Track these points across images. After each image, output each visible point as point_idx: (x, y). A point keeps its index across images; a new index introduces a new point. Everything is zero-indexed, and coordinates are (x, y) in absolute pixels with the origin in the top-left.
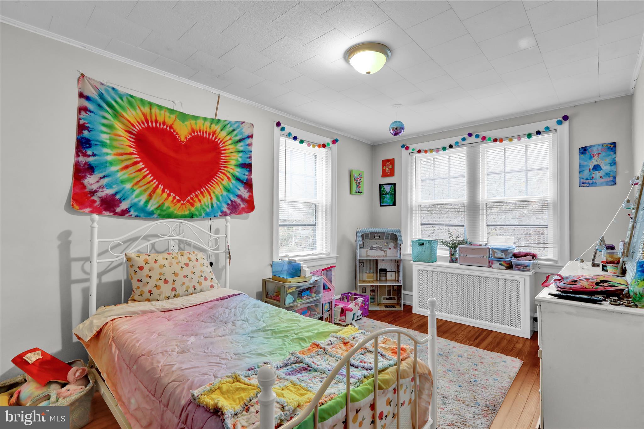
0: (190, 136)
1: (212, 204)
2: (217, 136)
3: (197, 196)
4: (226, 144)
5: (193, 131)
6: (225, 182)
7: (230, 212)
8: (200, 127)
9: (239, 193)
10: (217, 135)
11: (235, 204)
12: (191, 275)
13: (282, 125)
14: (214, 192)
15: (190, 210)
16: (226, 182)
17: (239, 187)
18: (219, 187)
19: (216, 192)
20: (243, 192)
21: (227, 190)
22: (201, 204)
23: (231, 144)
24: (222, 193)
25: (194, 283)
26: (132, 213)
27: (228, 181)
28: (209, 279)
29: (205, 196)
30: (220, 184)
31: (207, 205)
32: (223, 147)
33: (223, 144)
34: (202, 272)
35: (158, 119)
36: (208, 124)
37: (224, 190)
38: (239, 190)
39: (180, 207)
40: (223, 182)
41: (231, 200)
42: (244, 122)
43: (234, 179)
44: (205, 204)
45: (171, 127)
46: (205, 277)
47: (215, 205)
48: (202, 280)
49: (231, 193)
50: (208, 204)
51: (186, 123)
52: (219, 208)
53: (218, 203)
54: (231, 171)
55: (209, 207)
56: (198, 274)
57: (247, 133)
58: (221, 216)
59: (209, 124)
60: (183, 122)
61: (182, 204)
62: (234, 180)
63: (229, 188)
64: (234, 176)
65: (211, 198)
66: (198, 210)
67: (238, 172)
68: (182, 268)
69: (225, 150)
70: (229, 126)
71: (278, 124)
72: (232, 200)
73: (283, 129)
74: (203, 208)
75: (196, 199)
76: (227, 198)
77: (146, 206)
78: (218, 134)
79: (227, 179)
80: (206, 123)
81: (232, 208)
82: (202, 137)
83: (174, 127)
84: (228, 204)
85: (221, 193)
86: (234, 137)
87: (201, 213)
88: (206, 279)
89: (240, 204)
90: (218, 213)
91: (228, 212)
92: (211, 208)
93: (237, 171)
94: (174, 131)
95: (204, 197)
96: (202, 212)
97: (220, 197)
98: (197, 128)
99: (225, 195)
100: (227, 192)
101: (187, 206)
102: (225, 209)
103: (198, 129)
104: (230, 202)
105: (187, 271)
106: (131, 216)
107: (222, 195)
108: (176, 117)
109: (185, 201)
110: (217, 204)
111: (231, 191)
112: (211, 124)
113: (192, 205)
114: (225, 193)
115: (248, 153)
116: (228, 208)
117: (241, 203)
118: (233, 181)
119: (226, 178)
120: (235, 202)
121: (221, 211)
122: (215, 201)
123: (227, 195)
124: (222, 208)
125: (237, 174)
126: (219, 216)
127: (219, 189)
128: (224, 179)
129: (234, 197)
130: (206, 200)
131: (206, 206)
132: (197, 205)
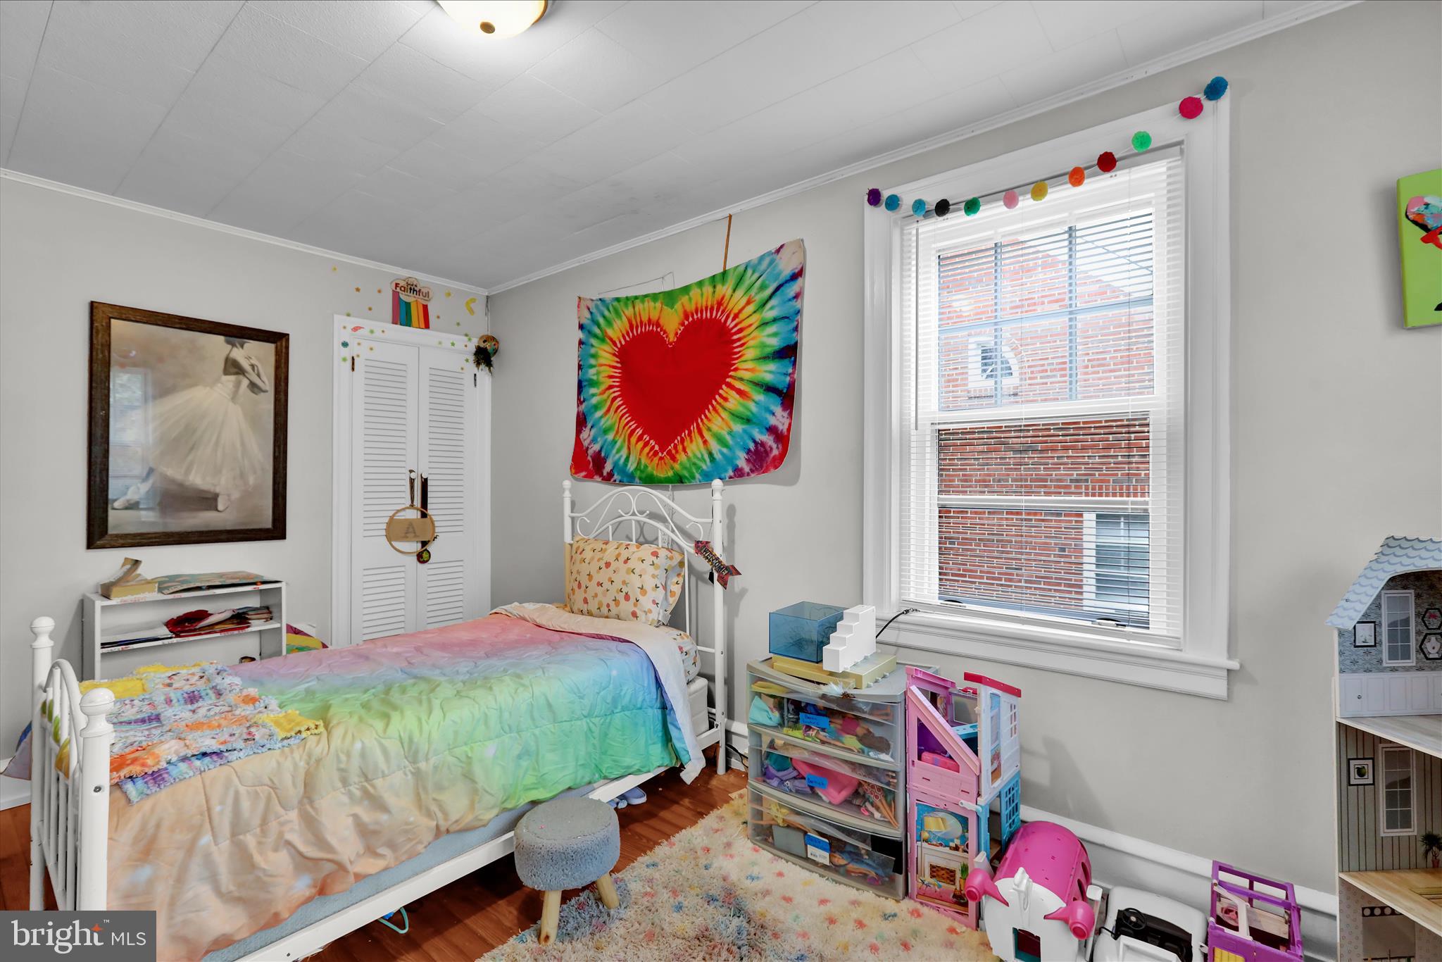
0: (682, 328)
1: (711, 454)
2: (726, 308)
3: (682, 441)
4: (742, 316)
5: (686, 316)
6: (734, 402)
7: (751, 470)
8: (696, 304)
9: (772, 421)
10: (725, 305)
11: (762, 449)
12: (607, 585)
13: (885, 194)
14: (709, 429)
15: (673, 468)
16: (736, 403)
17: (773, 408)
18: (720, 416)
19: (715, 428)
20: (781, 419)
21: (743, 419)
22: (687, 456)
23: (755, 312)
24: (730, 428)
25: (608, 599)
26: (616, 477)
27: (741, 400)
28: (632, 600)
29: (694, 439)
30: (720, 410)
31: (700, 456)
32: (736, 325)
33: (733, 320)
34: (624, 583)
35: (643, 319)
36: (708, 289)
37: (734, 421)
38: (773, 414)
39: (658, 465)
40: (727, 405)
41: (755, 441)
42: (782, 246)
43: (762, 390)
44: (695, 455)
45: (658, 325)
46: (627, 594)
47: (718, 456)
48: (621, 597)
49: (754, 423)
50: (702, 455)
51: (675, 307)
52: (730, 460)
53: (725, 450)
54: (747, 375)
55: (705, 461)
56: (617, 585)
57: (787, 269)
58: (731, 477)
59: (711, 289)
60: (672, 308)
61: (661, 458)
62: (760, 393)
63: (749, 413)
64: (757, 384)
65: (705, 442)
66: (685, 468)
67: (770, 372)
68: (600, 569)
69: (740, 331)
70: (749, 272)
71: (874, 197)
72: (757, 440)
73: (893, 203)
74: (695, 464)
75: (680, 447)
76: (746, 438)
77: (627, 465)
78: (726, 302)
79: (737, 396)
80: (704, 289)
81: (755, 460)
82: (700, 320)
83: (662, 322)
84: (749, 451)
85: (727, 429)
86: (756, 294)
87: (693, 473)
88: (627, 597)
89: (771, 449)
90: (726, 471)
91: (747, 469)
92: (711, 461)
93: (766, 371)
94: (661, 330)
95: (691, 441)
96: (695, 471)
97: (728, 438)
98: (691, 307)
99: (741, 431)
100: (742, 424)
101: (667, 461)
102: (742, 462)
103: (693, 307)
104: (752, 446)
105: (603, 576)
106: (615, 481)
107: (730, 433)
108: (662, 304)
109: (665, 453)
110: (722, 453)
111: (754, 420)
112: (714, 287)
113: (674, 459)
114: (738, 427)
115: (792, 319)
116: (748, 461)
117: (774, 446)
118: (759, 396)
119: (733, 393)
120: (763, 444)
121: (733, 467)
122: (714, 446)
123: (744, 431)
124: (736, 459)
125: (768, 378)
126: (727, 479)
127: (720, 419)
128: (729, 397)
129: (761, 433)
130: (695, 447)
131: (698, 458)
132: (682, 457)
